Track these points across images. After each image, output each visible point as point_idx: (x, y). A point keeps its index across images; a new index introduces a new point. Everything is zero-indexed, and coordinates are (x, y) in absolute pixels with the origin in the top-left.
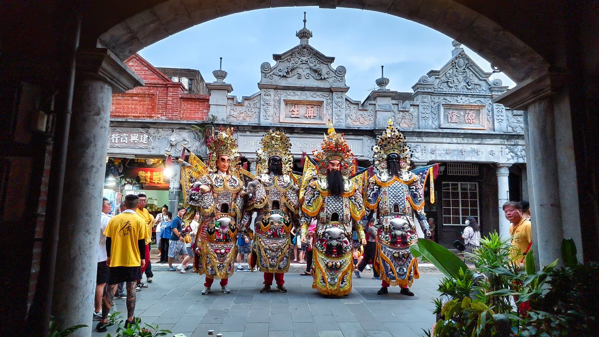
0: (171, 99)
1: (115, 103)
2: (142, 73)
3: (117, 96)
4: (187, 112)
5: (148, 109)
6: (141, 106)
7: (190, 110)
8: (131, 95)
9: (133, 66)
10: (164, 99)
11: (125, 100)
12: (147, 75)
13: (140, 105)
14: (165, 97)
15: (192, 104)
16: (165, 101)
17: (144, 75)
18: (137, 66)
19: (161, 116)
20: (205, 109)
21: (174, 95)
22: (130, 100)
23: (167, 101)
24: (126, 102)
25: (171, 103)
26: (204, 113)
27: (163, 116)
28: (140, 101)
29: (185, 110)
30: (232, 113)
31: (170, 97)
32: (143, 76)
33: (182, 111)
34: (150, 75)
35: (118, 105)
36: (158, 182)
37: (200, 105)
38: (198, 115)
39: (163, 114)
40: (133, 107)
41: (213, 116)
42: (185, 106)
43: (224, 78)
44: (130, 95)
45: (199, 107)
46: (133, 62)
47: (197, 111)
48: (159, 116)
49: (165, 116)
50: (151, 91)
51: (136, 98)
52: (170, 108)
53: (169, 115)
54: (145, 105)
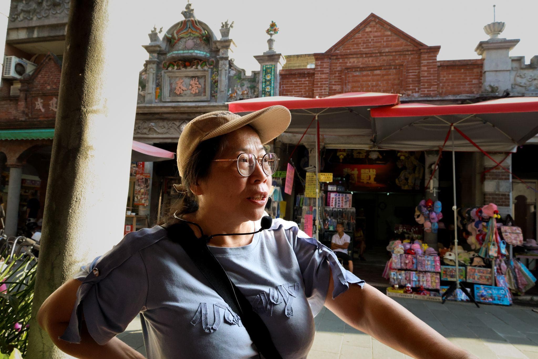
0: (425, 68)
1: (351, 80)
2: (383, 39)
3: (355, 71)
4: (448, 85)
5: (393, 85)
6: (385, 82)
7: (452, 82)
8: (373, 68)
9: (371, 32)
10: (415, 70)
11: (364, 76)
12: (391, 41)
13: (384, 80)
14: (415, 67)
15: (454, 73)
16: (416, 72)
17: (387, 41)
18: (376, 32)
19: (413, 93)
20: (474, 79)
21: (430, 63)
22: (369, 76)
23: (419, 72)
24: (365, 78)
25: (426, 74)
26: (474, 84)
27: (416, 92)
28: (383, 75)
29: (445, 82)
30: (519, 80)
31: (424, 66)
32: (385, 43)
33: (441, 85)
34: (394, 41)
35: (354, 84)
36: (368, 181)
37: (466, 73)
38: (463, 88)
39: (415, 89)
40: (374, 83)
41: (490, 86)
42: (444, 77)
43: (500, 31)
44: (371, 69)
45: (465, 76)
46: (371, 27)
47: (463, 82)
48: (410, 92)
49: (418, 92)
50: (397, 62)
51: (378, 72)
52: (426, 81)
53: (424, 91)
54: (389, 80)
